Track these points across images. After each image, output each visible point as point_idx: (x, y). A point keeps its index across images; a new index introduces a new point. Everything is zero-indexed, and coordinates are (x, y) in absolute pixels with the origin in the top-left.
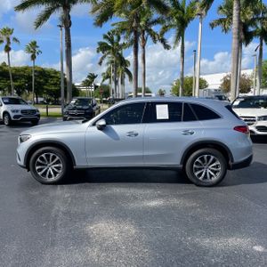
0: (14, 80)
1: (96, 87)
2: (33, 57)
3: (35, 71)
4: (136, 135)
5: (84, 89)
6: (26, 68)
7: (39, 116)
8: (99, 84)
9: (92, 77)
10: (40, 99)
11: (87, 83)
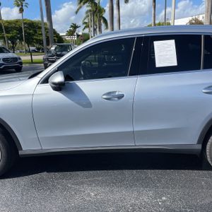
0: (7, 32)
1: (78, 36)
2: (21, 11)
3: (25, 24)
4: (121, 97)
5: (68, 38)
6: (17, 21)
7: (21, 63)
8: (80, 33)
9: (75, 27)
10: (32, 48)
11: (71, 33)
